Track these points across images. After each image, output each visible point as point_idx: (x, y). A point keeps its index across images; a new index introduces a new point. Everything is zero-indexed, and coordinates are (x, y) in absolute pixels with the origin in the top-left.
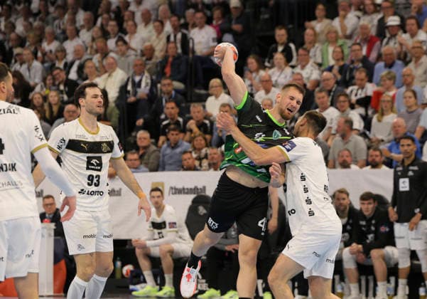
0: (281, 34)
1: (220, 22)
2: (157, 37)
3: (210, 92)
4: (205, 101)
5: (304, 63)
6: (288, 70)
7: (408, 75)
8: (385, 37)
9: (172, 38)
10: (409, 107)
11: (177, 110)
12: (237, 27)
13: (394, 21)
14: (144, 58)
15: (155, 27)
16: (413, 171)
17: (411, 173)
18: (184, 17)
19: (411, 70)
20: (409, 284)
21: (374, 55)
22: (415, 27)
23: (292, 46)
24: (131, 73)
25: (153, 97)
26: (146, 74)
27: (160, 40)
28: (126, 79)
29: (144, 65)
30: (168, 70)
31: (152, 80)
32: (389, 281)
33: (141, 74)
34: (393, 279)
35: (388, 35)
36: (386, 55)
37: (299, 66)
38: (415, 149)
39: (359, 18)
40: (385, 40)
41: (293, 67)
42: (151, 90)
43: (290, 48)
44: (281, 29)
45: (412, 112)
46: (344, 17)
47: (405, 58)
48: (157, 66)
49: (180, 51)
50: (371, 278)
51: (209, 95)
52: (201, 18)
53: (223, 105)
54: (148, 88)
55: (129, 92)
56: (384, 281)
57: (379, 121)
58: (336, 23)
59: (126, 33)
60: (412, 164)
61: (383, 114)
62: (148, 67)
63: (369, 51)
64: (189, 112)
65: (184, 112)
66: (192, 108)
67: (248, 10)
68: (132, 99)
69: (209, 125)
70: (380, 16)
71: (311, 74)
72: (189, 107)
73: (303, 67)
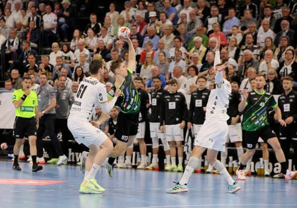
0: (93, 18)
1: (58, 11)
2: (23, 18)
4: (49, 54)
5: (104, 35)
6: (95, 39)
7: (161, 44)
8: (149, 22)
9: (31, 19)
10: (162, 61)
11: (34, 59)
12: (66, 14)
13: (153, 14)
14: (16, 29)
15: (22, 13)
16: (159, 95)
17: (158, 96)
18: (38, 8)
19: (163, 41)
20: (159, 157)
22: (164, 18)
23: (100, 24)
24: (8, 37)
26: (17, 38)
27: (25, 19)
28: (5, 41)
29: (16, 33)
30: (28, 36)
31: (19, 42)
32: (147, 155)
33: (14, 38)
34: (150, 154)
35: (151, 22)
36: (149, 31)
37: (101, 37)
38: (161, 84)
39: (135, 11)
40: (149, 24)
41: (98, 37)
42: (19, 47)
43: (99, 26)
44: (93, 15)
45: (163, 64)
46: (128, 10)
48: (22, 34)
49: (36, 26)
50: (138, 153)
52: (49, 8)
53: (58, 58)
54: (17, 46)
55: (6, 48)
56: (144, 154)
57: (145, 68)
58: (123, 13)
59: (5, 15)
60: (159, 91)
61: (147, 65)
62: (18, 34)
63: (141, 30)
64: (40, 60)
66: (42, 58)
67: (74, 5)
68: (8, 52)
69: (50, 67)
70: (146, 11)
71: (108, 41)
72: (41, 57)
73: (103, 37)
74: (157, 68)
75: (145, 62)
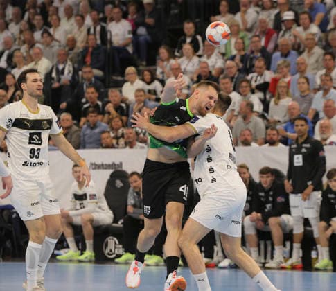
0: (189, 27)
1: (135, 16)
2: (79, 29)
3: (126, 78)
4: (122, 86)
5: (210, 53)
6: (196, 59)
7: (302, 64)
8: (281, 30)
9: (92, 31)
10: (303, 92)
11: (97, 95)
12: (150, 21)
14: (67, 49)
15: (76, 21)
16: (306, 148)
17: (304, 150)
18: (103, 12)
20: (302, 248)
21: (271, 46)
22: (307, 21)
23: (199, 38)
24: (55, 62)
25: (75, 83)
26: (69, 63)
27: (81, 32)
28: (50, 67)
29: (67, 55)
30: (88, 59)
31: (74, 68)
32: (284, 245)
33: (64, 62)
34: (288, 244)
35: (284, 28)
37: (205, 56)
38: (308, 129)
39: (258, 13)
40: (281, 33)
41: (200, 56)
42: (73, 77)
44: (188, 23)
46: (245, 12)
47: (298, 49)
48: (78, 56)
49: (99, 42)
50: (269, 243)
51: (125, 81)
52: (118, 13)
53: (138, 90)
54: (71, 75)
55: (53, 79)
57: (276, 104)
58: (238, 17)
59: (50, 26)
60: (305, 142)
61: (279, 98)
62: (70, 56)
63: (267, 42)
64: (107, 96)
65: (103, 96)
66: (110, 93)
67: (159, 6)
68: (56, 85)
69: (125, 108)
70: (276, 11)
71: (216, 63)
73: (209, 57)
74: (296, 104)
75: (277, 94)
